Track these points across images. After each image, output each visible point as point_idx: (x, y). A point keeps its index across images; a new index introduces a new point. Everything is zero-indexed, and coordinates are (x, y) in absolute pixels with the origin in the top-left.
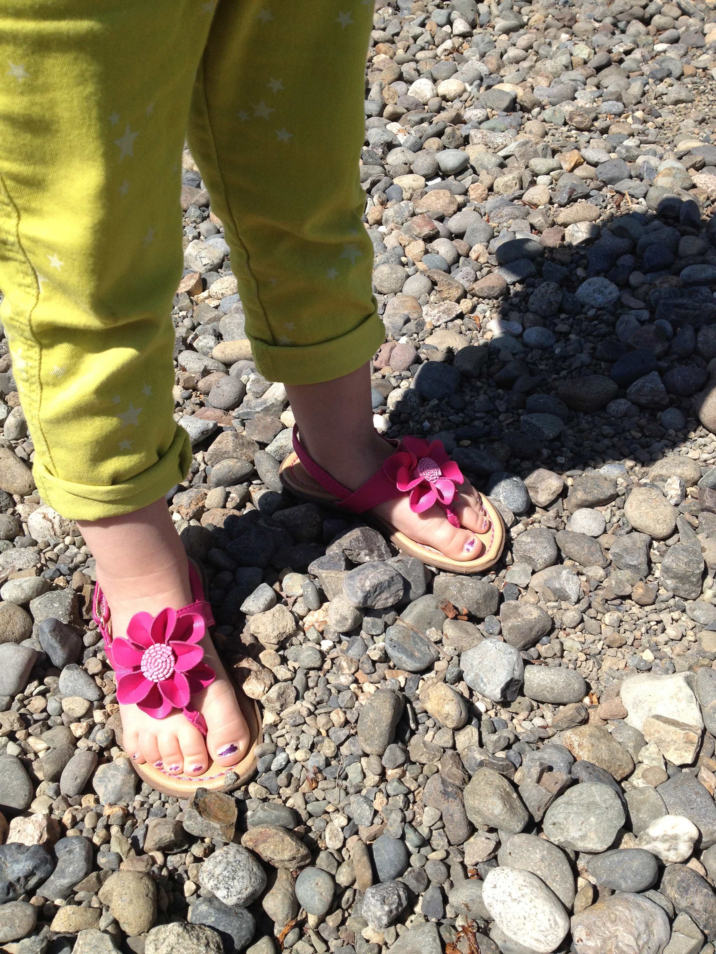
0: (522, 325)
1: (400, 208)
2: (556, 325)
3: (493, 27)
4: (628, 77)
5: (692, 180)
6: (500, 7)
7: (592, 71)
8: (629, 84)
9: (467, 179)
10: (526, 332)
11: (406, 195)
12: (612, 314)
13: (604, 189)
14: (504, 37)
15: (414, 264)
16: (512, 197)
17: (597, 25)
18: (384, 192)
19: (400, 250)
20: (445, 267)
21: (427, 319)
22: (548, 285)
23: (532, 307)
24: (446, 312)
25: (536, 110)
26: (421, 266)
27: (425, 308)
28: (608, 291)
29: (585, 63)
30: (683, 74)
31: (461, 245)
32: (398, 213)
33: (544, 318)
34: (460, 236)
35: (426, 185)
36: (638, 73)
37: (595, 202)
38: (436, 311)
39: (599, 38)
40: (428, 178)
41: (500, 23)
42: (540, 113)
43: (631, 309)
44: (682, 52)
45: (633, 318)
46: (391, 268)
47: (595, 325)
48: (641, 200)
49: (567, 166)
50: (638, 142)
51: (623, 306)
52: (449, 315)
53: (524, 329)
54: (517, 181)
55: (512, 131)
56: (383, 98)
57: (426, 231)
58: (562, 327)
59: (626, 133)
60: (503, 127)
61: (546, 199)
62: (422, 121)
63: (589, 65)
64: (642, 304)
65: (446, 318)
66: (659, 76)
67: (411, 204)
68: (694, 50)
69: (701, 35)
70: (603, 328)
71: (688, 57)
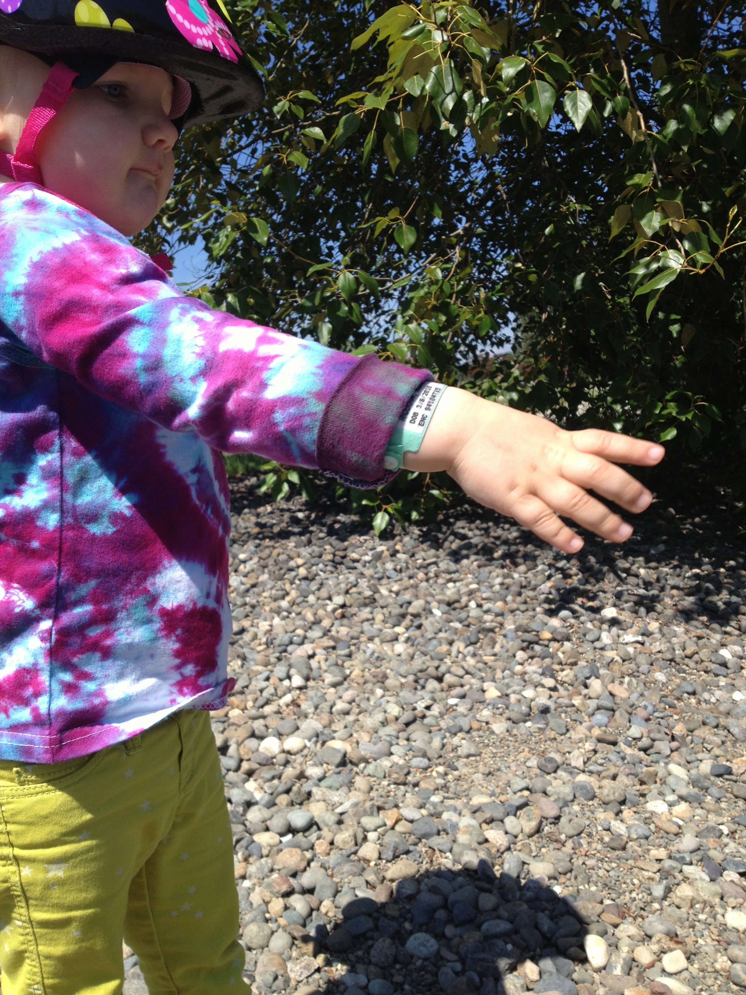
0: (367, 976)
1: (261, 865)
2: (392, 976)
3: (323, 681)
4: (430, 732)
5: (483, 835)
6: (328, 663)
7: (402, 726)
8: (432, 739)
9: (313, 836)
10: (370, 984)
11: (265, 852)
12: (435, 965)
13: (420, 845)
14: (332, 690)
15: (276, 921)
16: (349, 852)
17: (403, 680)
18: (246, 848)
19: (264, 907)
20: (301, 921)
21: (292, 975)
22: (384, 941)
23: (374, 960)
24: (307, 967)
25: (362, 765)
26: (282, 921)
27: (289, 965)
28: (429, 944)
29: (397, 719)
30: (471, 728)
31: (313, 900)
32: (260, 869)
33: (383, 968)
34: (311, 891)
35: (281, 842)
36: (437, 728)
37: (414, 858)
38: (298, 967)
39: (406, 694)
40: (282, 835)
41: (329, 678)
42: (365, 768)
43: (449, 961)
44: (469, 706)
45: (450, 971)
46: (259, 927)
47: (423, 976)
48: (448, 854)
49: (390, 823)
50: (442, 798)
51: (442, 958)
52: (308, 970)
53: (369, 981)
54: (352, 838)
55: (345, 789)
56: (239, 754)
57: (284, 888)
58: (398, 978)
59: (432, 788)
60: (337, 785)
61: (376, 855)
62: (273, 778)
63: (399, 721)
64: (455, 957)
65: (306, 973)
66: (453, 731)
67: (269, 861)
68: (478, 704)
69: (481, 692)
70: (429, 978)
71: (474, 710)
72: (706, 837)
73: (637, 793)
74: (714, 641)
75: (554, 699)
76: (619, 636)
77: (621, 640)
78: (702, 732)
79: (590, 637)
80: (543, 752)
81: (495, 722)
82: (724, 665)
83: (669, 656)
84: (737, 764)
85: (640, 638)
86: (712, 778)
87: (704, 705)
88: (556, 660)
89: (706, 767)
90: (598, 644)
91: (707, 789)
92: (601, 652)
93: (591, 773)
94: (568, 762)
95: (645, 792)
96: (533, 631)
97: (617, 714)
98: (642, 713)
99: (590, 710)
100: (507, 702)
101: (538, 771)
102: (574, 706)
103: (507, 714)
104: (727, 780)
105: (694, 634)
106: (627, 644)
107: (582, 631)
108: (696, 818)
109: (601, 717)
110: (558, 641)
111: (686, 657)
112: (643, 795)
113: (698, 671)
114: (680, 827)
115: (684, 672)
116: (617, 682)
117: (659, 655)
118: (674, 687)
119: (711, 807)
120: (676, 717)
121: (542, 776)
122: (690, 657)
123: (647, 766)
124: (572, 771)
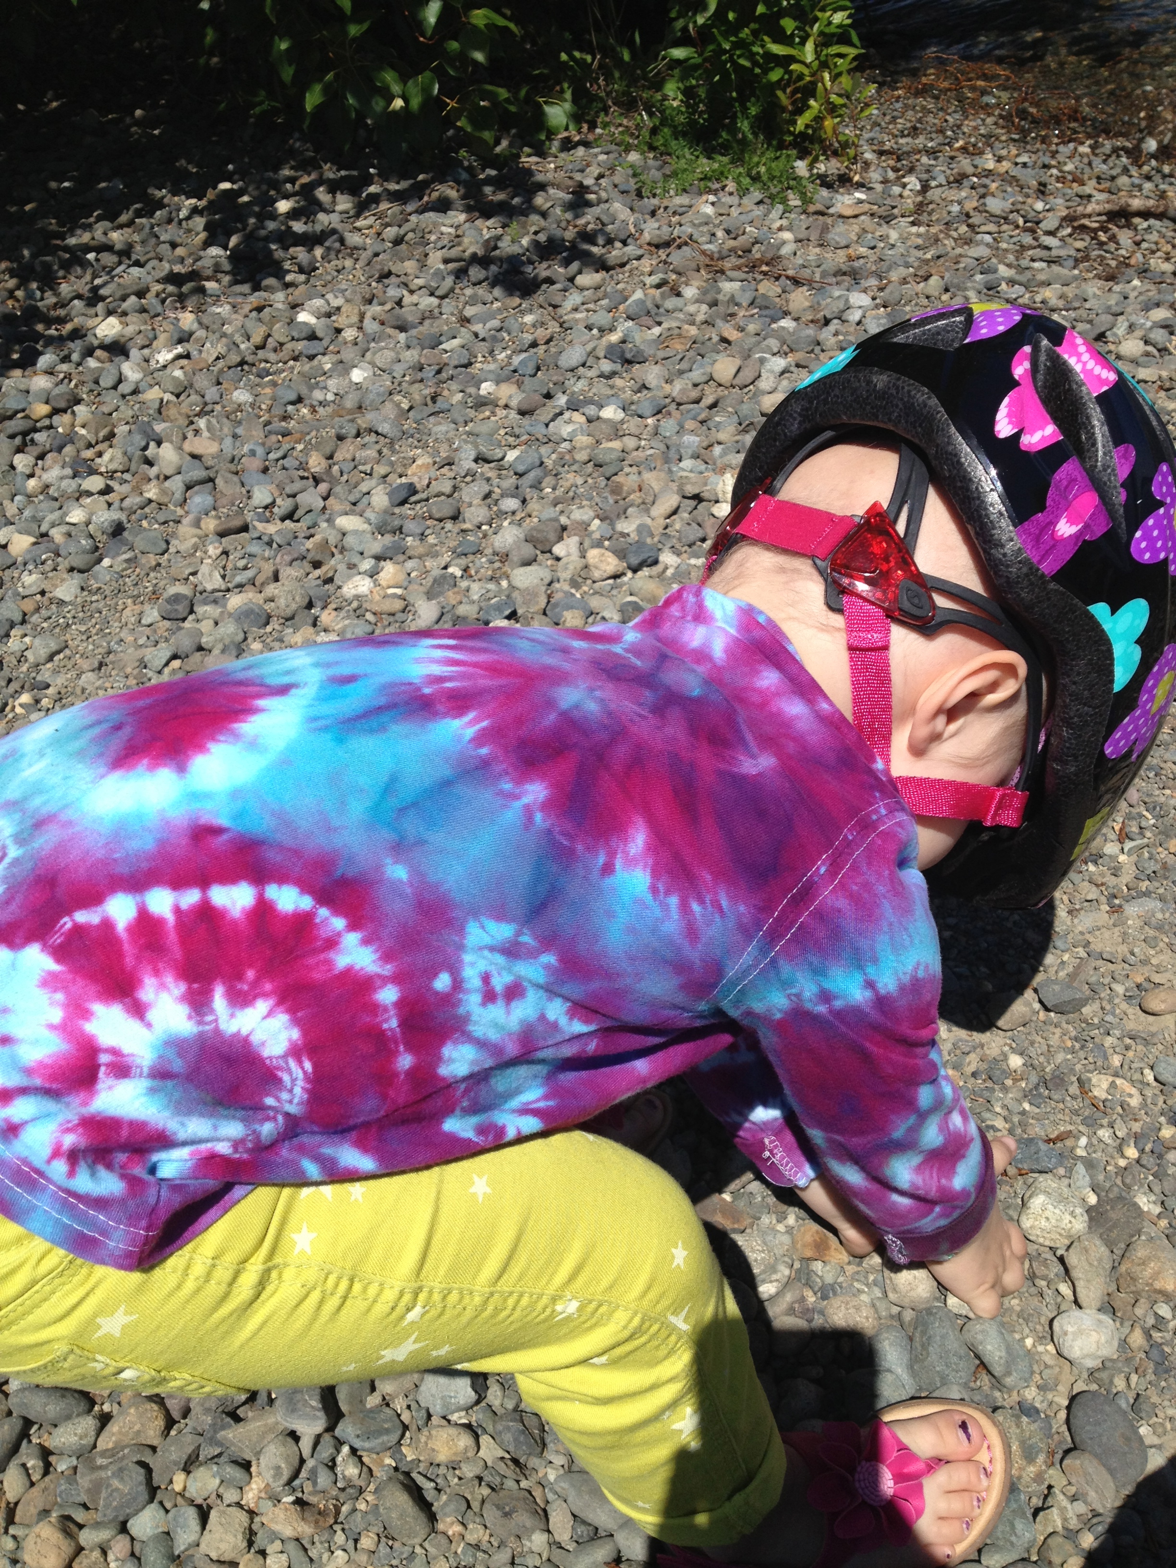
72: (440, 594)
73: (319, 582)
74: (280, 306)
75: (116, 505)
76: (147, 361)
77: (153, 362)
78: (344, 452)
79: (107, 381)
80: (154, 593)
81: (56, 586)
82: (313, 337)
83: (235, 358)
84: (414, 474)
85: (179, 349)
86: (397, 510)
87: (321, 410)
88: (81, 444)
89: (380, 499)
90: (124, 388)
91: (401, 529)
92: (134, 397)
93: (240, 586)
94: (199, 588)
95: (330, 575)
96: (17, 412)
97: (219, 481)
98: (255, 464)
99: (178, 496)
100: (53, 546)
101: (167, 624)
102: (150, 501)
103: (64, 564)
104: (416, 503)
105: (247, 308)
106: (165, 367)
107: (88, 378)
108: (413, 575)
109: (200, 499)
110: (65, 411)
111: (258, 348)
112: (330, 580)
113: (285, 363)
114: (401, 597)
115: (268, 374)
116: (190, 435)
117: (221, 364)
118: (269, 402)
119: (421, 550)
120: (300, 447)
121: (180, 629)
122: (262, 347)
123: (308, 538)
124: (217, 597)
